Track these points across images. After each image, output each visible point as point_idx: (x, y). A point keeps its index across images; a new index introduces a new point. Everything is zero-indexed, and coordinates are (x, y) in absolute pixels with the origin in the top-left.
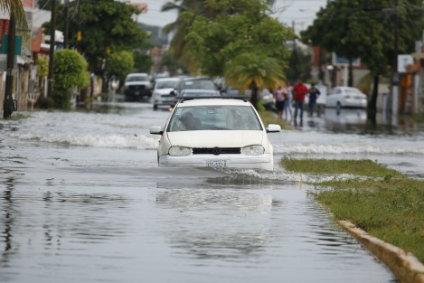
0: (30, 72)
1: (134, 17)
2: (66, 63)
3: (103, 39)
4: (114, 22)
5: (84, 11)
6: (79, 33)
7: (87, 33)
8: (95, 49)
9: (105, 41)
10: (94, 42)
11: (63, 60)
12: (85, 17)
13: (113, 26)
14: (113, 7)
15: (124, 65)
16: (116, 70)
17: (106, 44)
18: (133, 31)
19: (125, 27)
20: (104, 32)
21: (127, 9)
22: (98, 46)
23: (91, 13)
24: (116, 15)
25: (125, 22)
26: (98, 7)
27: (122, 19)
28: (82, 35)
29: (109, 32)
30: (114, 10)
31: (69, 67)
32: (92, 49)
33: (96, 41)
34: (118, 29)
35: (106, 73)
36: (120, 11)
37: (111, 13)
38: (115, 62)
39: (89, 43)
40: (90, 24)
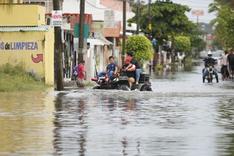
0: (113, 51)
1: (186, 13)
2: (137, 44)
3: (166, 28)
4: (173, 17)
5: (154, 10)
6: (150, 25)
7: (156, 25)
8: (162, 34)
9: (167, 30)
10: (160, 30)
11: (135, 42)
12: (154, 14)
13: (172, 20)
14: (172, 7)
15: (184, 45)
16: (179, 48)
17: (168, 31)
18: (186, 23)
19: (180, 20)
20: (167, 24)
21: (181, 9)
22: (163, 33)
23: (158, 11)
24: (174, 13)
25: (180, 17)
26: (162, 8)
27: (178, 15)
28: (152, 26)
29: (170, 23)
30: (173, 9)
31: (139, 47)
32: (159, 35)
33: (162, 29)
34: (176, 21)
35: (173, 50)
36: (177, 10)
37: (171, 11)
38: (179, 43)
39: (157, 31)
40: (157, 19)
